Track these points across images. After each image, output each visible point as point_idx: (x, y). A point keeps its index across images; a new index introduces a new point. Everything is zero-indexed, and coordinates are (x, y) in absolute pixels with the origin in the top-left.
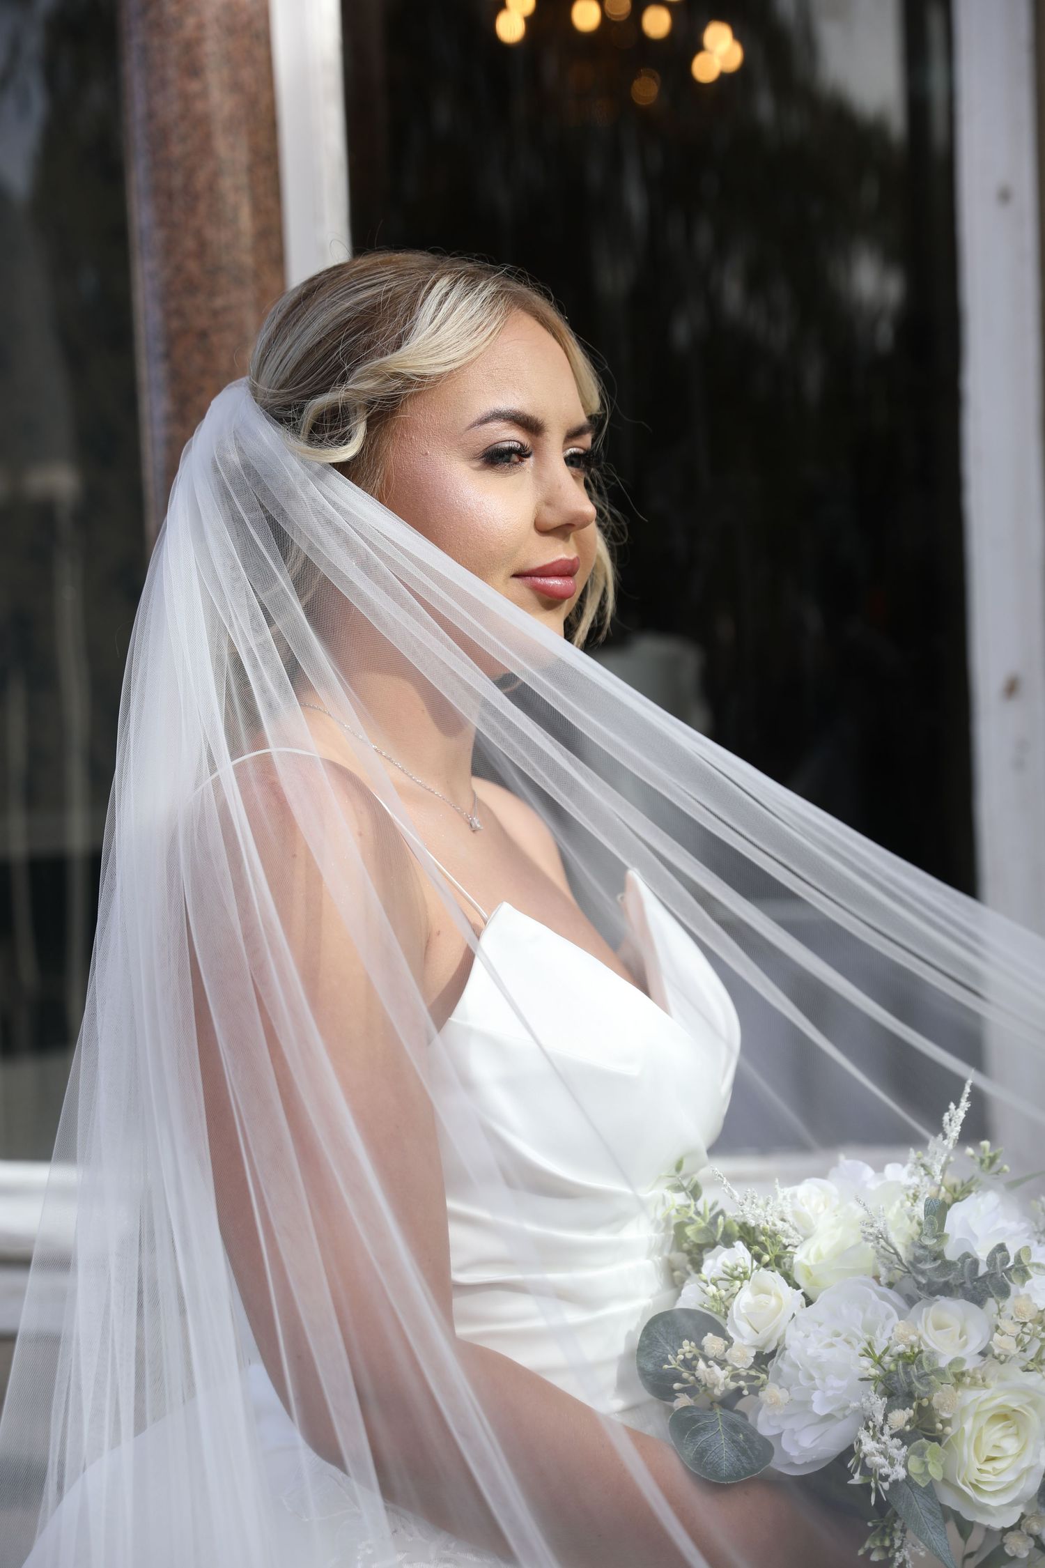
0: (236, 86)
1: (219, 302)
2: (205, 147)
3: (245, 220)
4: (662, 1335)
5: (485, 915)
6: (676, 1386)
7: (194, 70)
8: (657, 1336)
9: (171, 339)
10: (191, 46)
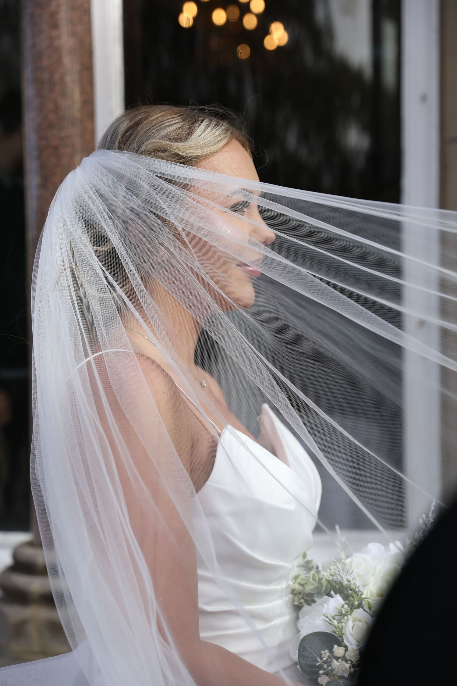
0: (74, 34)
1: (64, 133)
2: (59, 62)
3: (76, 95)
4: (309, 646)
5: (219, 431)
6: (321, 672)
7: (55, 26)
8: (307, 647)
9: (41, 150)
10: (54, 15)
